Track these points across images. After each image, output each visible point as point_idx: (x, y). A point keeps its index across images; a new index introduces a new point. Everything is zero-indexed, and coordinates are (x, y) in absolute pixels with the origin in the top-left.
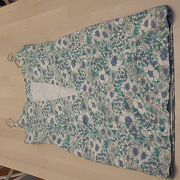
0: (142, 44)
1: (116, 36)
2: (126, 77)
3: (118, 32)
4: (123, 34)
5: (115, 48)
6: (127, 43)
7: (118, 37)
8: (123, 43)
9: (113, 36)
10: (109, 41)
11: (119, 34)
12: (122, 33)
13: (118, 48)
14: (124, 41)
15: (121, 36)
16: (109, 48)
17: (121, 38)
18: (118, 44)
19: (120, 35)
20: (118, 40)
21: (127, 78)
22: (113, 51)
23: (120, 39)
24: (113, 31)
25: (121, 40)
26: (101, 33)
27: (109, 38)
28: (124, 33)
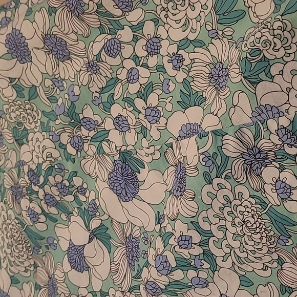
0: (281, 73)
1: (113, 49)
2: (206, 265)
3: (123, 22)
4: (149, 28)
5: (116, 110)
6: (181, 76)
7: (127, 51)
8: (157, 78)
9: (97, 48)
10: (85, 78)
11: (126, 35)
12: (141, 25)
13: (135, 109)
14: (161, 68)
15: (142, 42)
16: (88, 113)
17: (141, 53)
18: (134, 88)
19: (136, 39)
20: (130, 64)
21: (214, 268)
22: (109, 124)
23: (135, 58)
24: (93, 20)
25: (146, 66)
26: (34, 43)
27: (79, 63)
28: (156, 21)
